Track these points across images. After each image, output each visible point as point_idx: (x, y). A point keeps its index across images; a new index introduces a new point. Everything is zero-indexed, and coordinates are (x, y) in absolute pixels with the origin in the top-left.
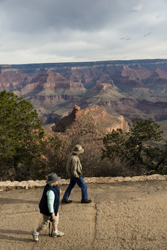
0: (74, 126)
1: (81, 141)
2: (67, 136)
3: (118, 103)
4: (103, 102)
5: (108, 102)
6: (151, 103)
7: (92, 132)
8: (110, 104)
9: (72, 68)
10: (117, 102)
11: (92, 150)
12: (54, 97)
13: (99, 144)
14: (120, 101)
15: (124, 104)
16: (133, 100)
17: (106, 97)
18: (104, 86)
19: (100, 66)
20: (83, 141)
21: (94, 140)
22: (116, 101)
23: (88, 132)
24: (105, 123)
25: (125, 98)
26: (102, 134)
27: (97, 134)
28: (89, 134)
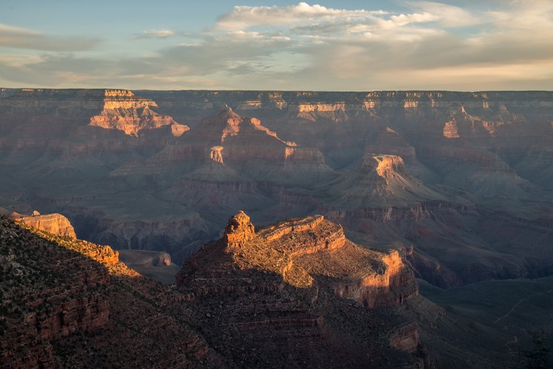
0: (219, 271)
1: (228, 313)
2: (192, 296)
3: (417, 215)
4: (370, 209)
5: (386, 210)
6: (520, 219)
7: (266, 289)
8: (392, 214)
9: (302, 108)
10: (412, 210)
11: (256, 343)
12: (234, 187)
13: (280, 328)
14: (423, 209)
15: (433, 218)
16: (465, 208)
17: (380, 194)
18: (378, 163)
19: (384, 105)
20: (233, 314)
21: (268, 313)
22: (409, 209)
23: (254, 288)
24: (333, 268)
25: (441, 201)
26: (292, 299)
27: (278, 297)
28: (255, 296)
